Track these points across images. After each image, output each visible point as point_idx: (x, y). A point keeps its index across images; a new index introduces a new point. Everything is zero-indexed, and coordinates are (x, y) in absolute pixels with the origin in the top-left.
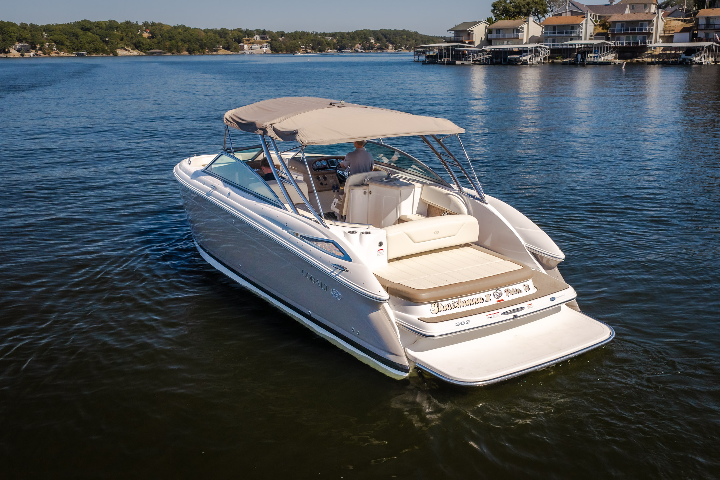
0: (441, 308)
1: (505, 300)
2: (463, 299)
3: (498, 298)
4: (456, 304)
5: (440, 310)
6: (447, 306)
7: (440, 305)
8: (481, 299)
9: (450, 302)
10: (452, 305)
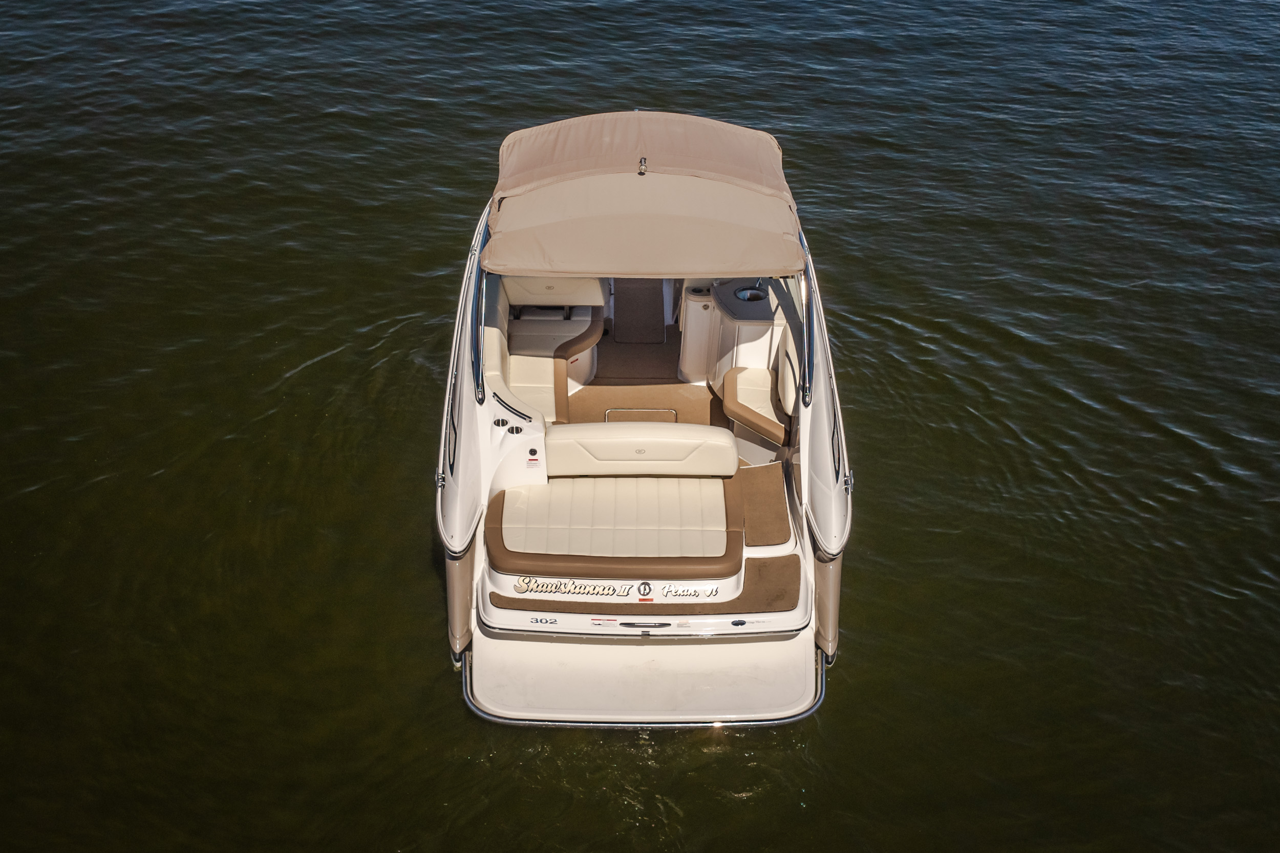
0: (533, 585)
1: (654, 602)
2: (578, 582)
3: (644, 595)
4: (562, 586)
5: (530, 589)
6: (545, 586)
7: (534, 581)
8: (612, 589)
9: (554, 581)
10: (554, 586)
